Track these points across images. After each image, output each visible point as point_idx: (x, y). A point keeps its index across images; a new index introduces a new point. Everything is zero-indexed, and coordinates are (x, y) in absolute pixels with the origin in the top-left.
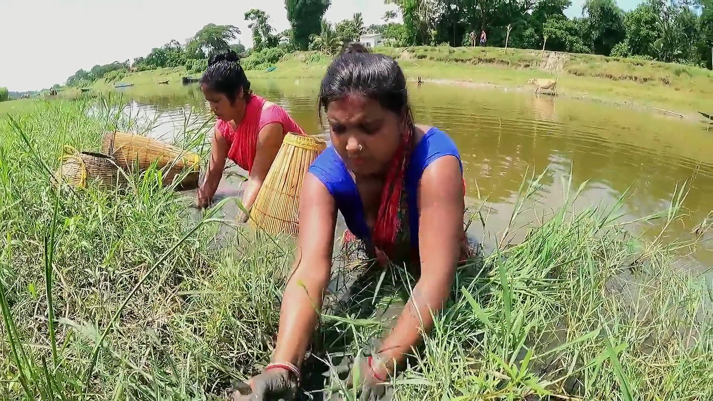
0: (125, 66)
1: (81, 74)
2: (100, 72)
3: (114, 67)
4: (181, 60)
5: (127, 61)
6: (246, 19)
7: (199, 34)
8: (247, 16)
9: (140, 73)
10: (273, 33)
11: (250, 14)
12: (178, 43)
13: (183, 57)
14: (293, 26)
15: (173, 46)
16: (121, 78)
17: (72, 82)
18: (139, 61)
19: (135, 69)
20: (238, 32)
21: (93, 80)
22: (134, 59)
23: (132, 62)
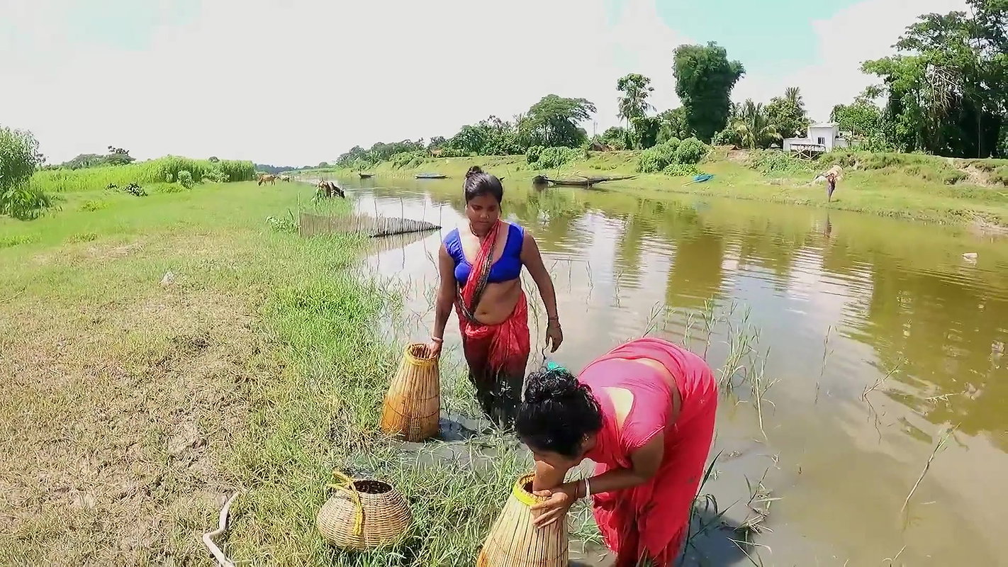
0: (418, 146)
1: (357, 152)
2: (385, 153)
3: (402, 148)
4: (507, 145)
5: (420, 141)
6: (620, 88)
7: (536, 110)
8: (622, 84)
9: (448, 160)
10: (650, 114)
11: (626, 81)
12: (500, 122)
13: (508, 141)
14: (687, 104)
15: (491, 124)
16: (418, 163)
17: (344, 161)
18: (438, 142)
19: (439, 152)
20: (593, 109)
21: (374, 162)
22: (432, 139)
23: (427, 143)
